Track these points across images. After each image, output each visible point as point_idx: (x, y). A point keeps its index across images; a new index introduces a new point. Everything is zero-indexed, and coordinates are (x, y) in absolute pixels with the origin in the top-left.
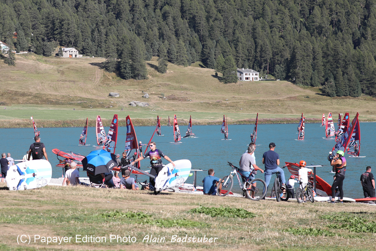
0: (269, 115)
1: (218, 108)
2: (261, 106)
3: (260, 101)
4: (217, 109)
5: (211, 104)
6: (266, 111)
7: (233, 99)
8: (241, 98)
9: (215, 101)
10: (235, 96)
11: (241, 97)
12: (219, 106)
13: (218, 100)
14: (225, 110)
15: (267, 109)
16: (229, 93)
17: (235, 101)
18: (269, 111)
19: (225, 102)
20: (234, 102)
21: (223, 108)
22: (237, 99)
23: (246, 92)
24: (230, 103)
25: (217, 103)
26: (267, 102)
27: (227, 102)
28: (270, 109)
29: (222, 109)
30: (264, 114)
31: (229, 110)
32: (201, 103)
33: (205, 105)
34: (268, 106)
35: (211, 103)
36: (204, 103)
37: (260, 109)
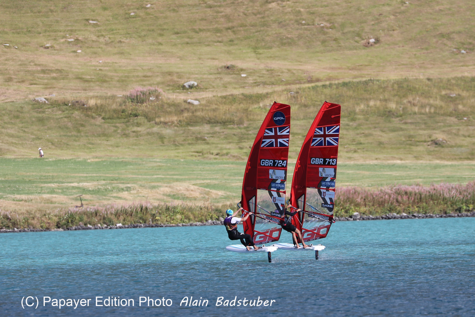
0: (436, 167)
1: (137, 134)
2: (388, 114)
3: (385, 89)
4: (132, 140)
5: (99, 109)
6: (420, 148)
7: (227, 79)
8: (271, 71)
9: (120, 94)
10: (240, 64)
11: (275, 65)
12: (141, 119)
13: (135, 88)
14: (176, 145)
15: (423, 133)
16: (200, 43)
17: (237, 92)
18: (436, 143)
19: (180, 97)
20: (232, 99)
21: (167, 132)
22: (251, 80)
23: (300, 37)
24: (209, 102)
25: (130, 107)
26: (426, 94)
27: (193, 98)
28: (440, 136)
29: (162, 138)
30: (409, 162)
31: (201, 147)
32: (37, 105)
33: (59, 114)
34: (431, 116)
35: (92, 102)
36: (54, 104)
37: (385, 137)
